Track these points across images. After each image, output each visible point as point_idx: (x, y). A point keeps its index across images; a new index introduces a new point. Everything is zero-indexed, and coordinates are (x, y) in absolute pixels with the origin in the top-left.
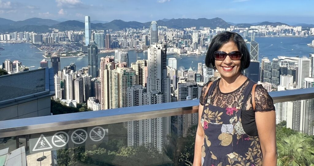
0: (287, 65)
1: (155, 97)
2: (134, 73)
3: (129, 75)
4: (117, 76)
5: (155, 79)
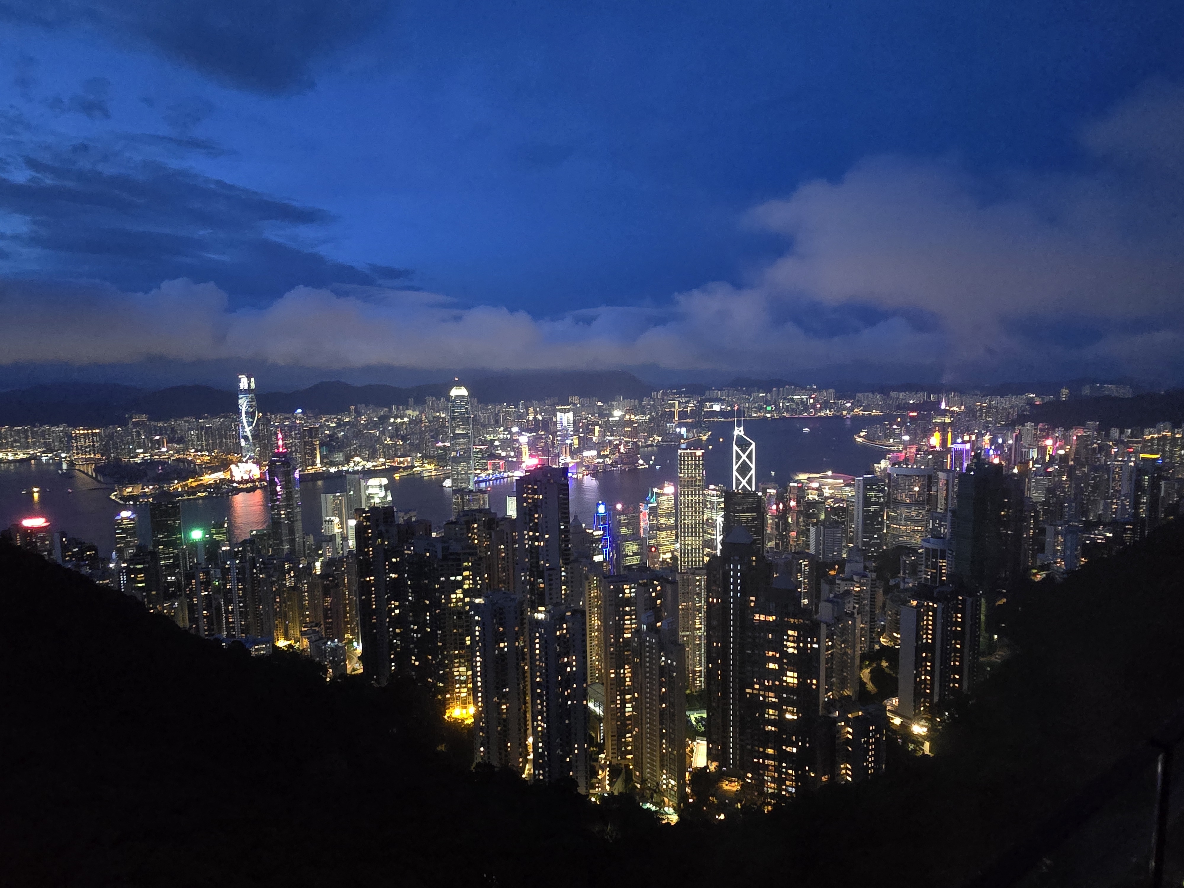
4: (415, 564)
5: (541, 569)
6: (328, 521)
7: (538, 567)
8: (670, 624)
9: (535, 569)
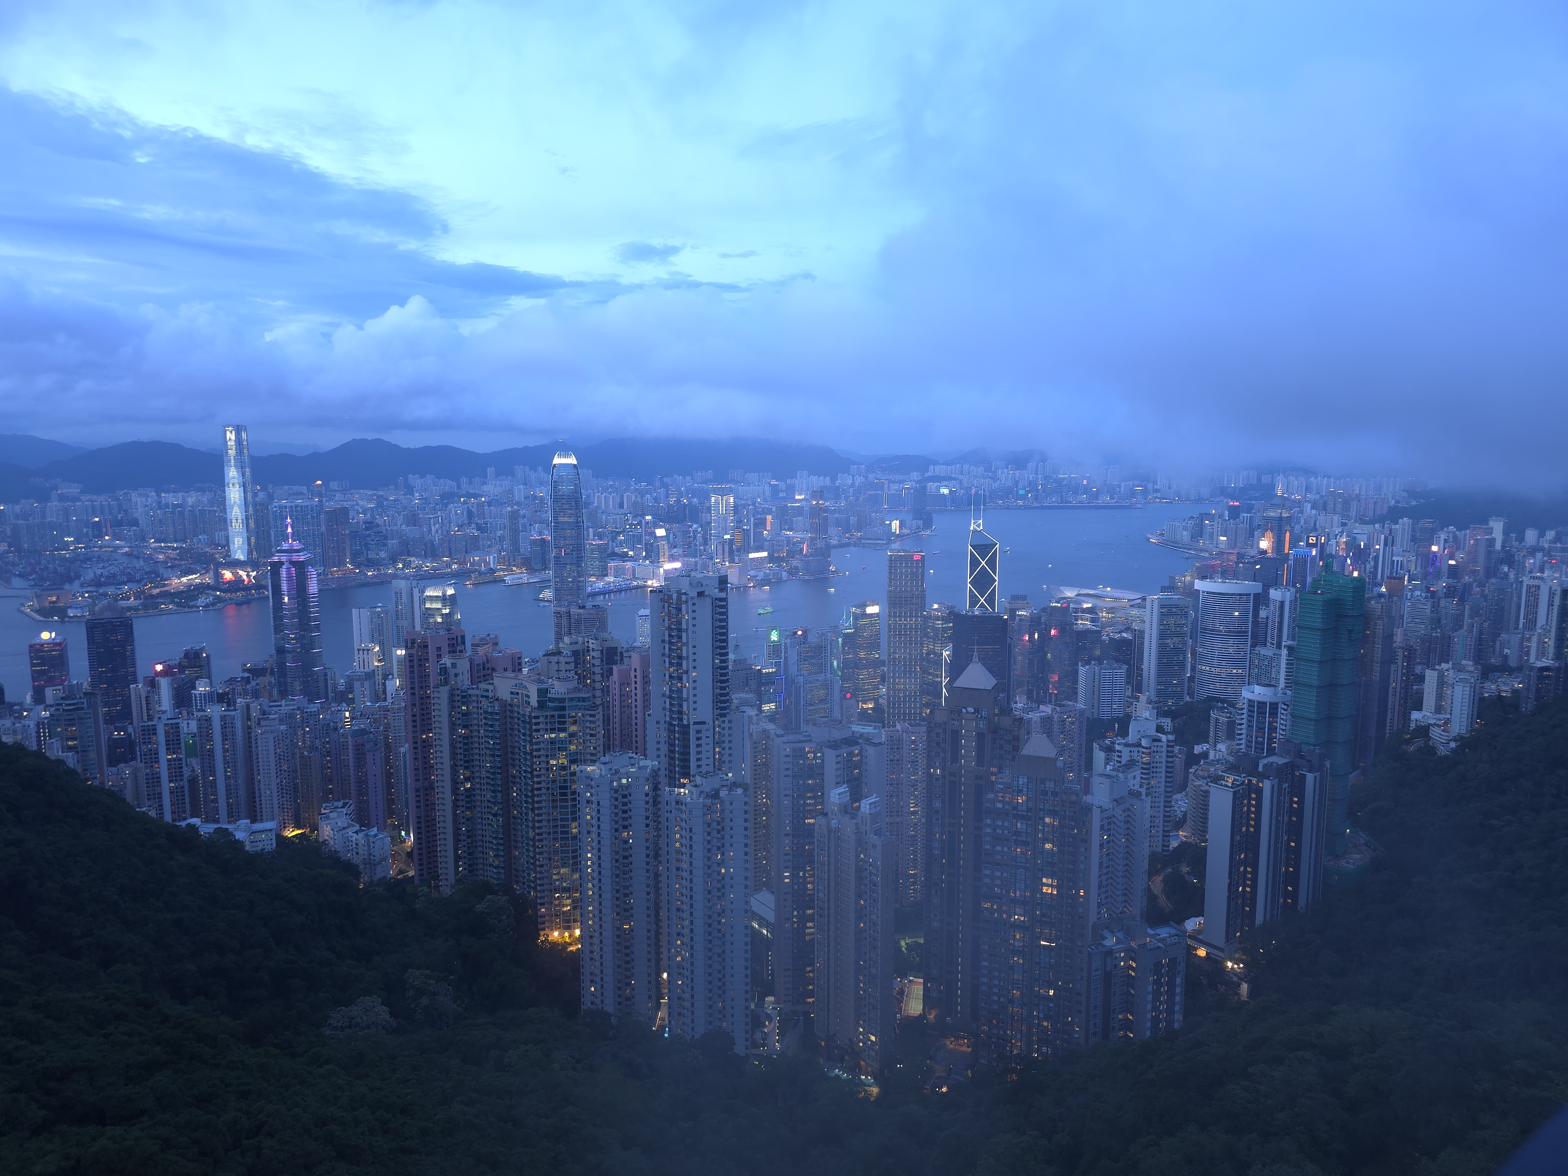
0: (1093, 620)
2: (583, 700)
3: (563, 708)
4: (497, 714)
5: (685, 722)
6: (363, 650)
7: (681, 720)
8: (873, 806)
9: (676, 723)
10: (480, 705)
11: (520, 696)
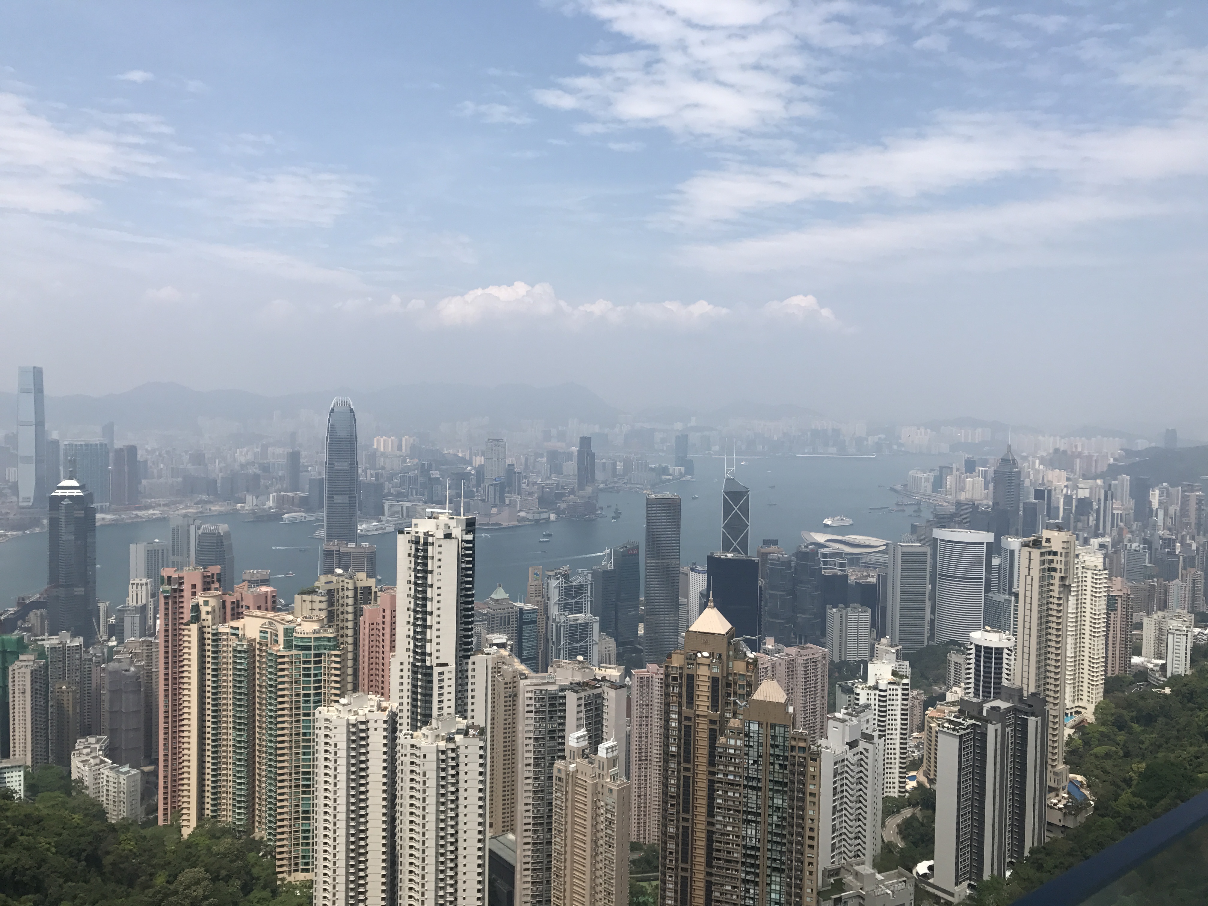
0: (842, 565)
1: (453, 750)
2: (329, 639)
3: (309, 648)
4: (245, 652)
5: (428, 664)
6: (137, 584)
7: (424, 661)
8: (610, 750)
9: (418, 664)
10: (230, 643)
11: (269, 635)
